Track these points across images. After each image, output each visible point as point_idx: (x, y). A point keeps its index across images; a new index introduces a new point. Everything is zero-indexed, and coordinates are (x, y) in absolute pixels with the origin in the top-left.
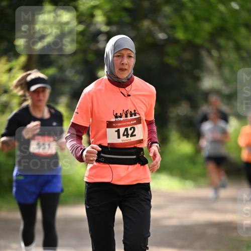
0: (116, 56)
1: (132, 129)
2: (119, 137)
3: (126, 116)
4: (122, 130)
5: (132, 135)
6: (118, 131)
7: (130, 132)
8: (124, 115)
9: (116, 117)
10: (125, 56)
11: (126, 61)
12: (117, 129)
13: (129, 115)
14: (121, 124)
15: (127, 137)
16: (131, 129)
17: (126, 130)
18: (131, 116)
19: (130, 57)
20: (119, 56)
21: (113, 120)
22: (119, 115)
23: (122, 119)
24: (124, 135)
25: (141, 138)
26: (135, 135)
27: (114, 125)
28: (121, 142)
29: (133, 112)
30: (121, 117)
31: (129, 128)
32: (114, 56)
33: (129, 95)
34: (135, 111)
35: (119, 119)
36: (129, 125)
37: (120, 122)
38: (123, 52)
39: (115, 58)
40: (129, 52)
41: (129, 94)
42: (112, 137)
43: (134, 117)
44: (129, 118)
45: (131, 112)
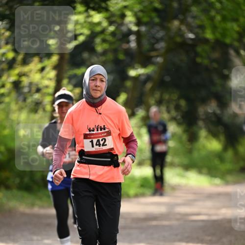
0: (92, 80)
1: (104, 140)
2: (93, 146)
3: (98, 130)
4: (95, 141)
5: (103, 145)
6: (92, 142)
7: (101, 143)
8: (96, 129)
9: (90, 131)
10: (98, 80)
11: (98, 83)
12: (90, 140)
13: (99, 129)
14: (94, 136)
15: (100, 146)
16: (102, 140)
17: (98, 141)
18: (101, 130)
19: (103, 81)
20: (93, 80)
21: (88, 133)
22: (92, 129)
23: (94, 132)
24: (96, 145)
25: (112, 147)
26: (106, 145)
27: (89, 136)
28: (95, 150)
29: (103, 127)
30: (93, 131)
31: (100, 139)
32: (89, 80)
33: (100, 114)
34: (104, 126)
35: (92, 132)
36: (100, 137)
37: (93, 134)
38: (97, 76)
39: (90, 81)
40: (101, 77)
41: (101, 112)
42: (88, 146)
43: (103, 131)
44: (100, 131)
45: (101, 127)
